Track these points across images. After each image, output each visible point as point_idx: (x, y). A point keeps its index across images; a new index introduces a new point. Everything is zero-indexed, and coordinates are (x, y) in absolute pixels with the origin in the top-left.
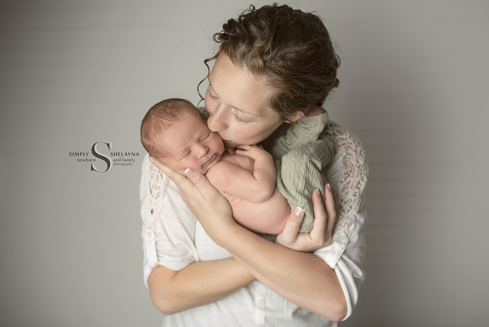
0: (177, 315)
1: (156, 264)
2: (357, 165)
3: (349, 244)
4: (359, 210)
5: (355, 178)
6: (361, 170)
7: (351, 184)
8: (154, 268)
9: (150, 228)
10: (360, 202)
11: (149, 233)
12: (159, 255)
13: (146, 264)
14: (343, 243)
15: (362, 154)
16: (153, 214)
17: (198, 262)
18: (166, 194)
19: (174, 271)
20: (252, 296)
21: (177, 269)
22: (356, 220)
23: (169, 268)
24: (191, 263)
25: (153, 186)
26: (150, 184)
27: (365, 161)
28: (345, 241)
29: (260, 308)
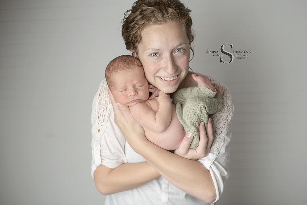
0: (113, 195)
1: (100, 164)
2: (226, 106)
3: (219, 154)
4: (227, 133)
5: (225, 114)
6: (229, 108)
7: (222, 117)
8: (98, 166)
9: (97, 141)
10: (228, 128)
11: (96, 144)
12: (102, 158)
13: (93, 163)
14: (215, 154)
15: (230, 98)
16: (100, 132)
17: (126, 163)
18: (109, 120)
19: (111, 169)
20: (160, 185)
21: (113, 168)
22: (225, 139)
23: (108, 167)
24: (122, 164)
25: (100, 114)
26: (98, 113)
27: (232, 103)
28: (217, 152)
29: (165, 192)
